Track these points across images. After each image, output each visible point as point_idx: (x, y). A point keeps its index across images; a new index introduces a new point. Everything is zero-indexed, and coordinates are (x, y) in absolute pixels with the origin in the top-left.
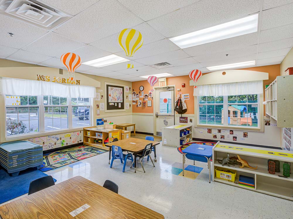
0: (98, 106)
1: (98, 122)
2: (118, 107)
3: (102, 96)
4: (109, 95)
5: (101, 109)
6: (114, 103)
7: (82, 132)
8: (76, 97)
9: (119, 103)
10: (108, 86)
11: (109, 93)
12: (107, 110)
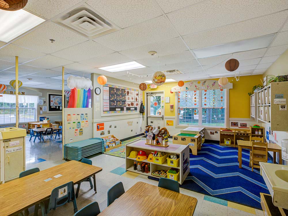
0: (41, 109)
1: (41, 119)
2: (60, 109)
3: (45, 102)
4: (51, 101)
5: (43, 111)
6: (56, 107)
7: (27, 125)
8: (22, 103)
9: (60, 107)
10: (50, 95)
11: (51, 100)
12: (49, 111)
